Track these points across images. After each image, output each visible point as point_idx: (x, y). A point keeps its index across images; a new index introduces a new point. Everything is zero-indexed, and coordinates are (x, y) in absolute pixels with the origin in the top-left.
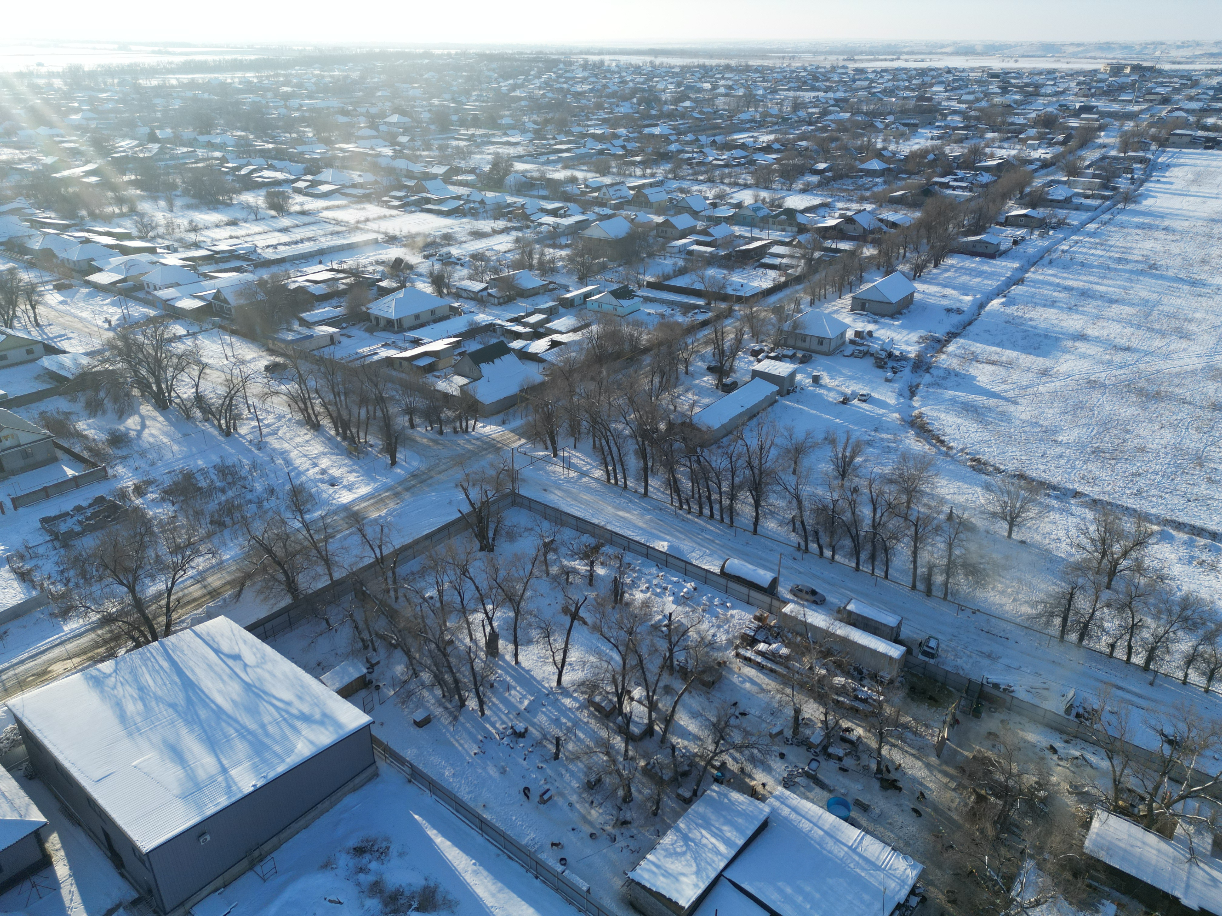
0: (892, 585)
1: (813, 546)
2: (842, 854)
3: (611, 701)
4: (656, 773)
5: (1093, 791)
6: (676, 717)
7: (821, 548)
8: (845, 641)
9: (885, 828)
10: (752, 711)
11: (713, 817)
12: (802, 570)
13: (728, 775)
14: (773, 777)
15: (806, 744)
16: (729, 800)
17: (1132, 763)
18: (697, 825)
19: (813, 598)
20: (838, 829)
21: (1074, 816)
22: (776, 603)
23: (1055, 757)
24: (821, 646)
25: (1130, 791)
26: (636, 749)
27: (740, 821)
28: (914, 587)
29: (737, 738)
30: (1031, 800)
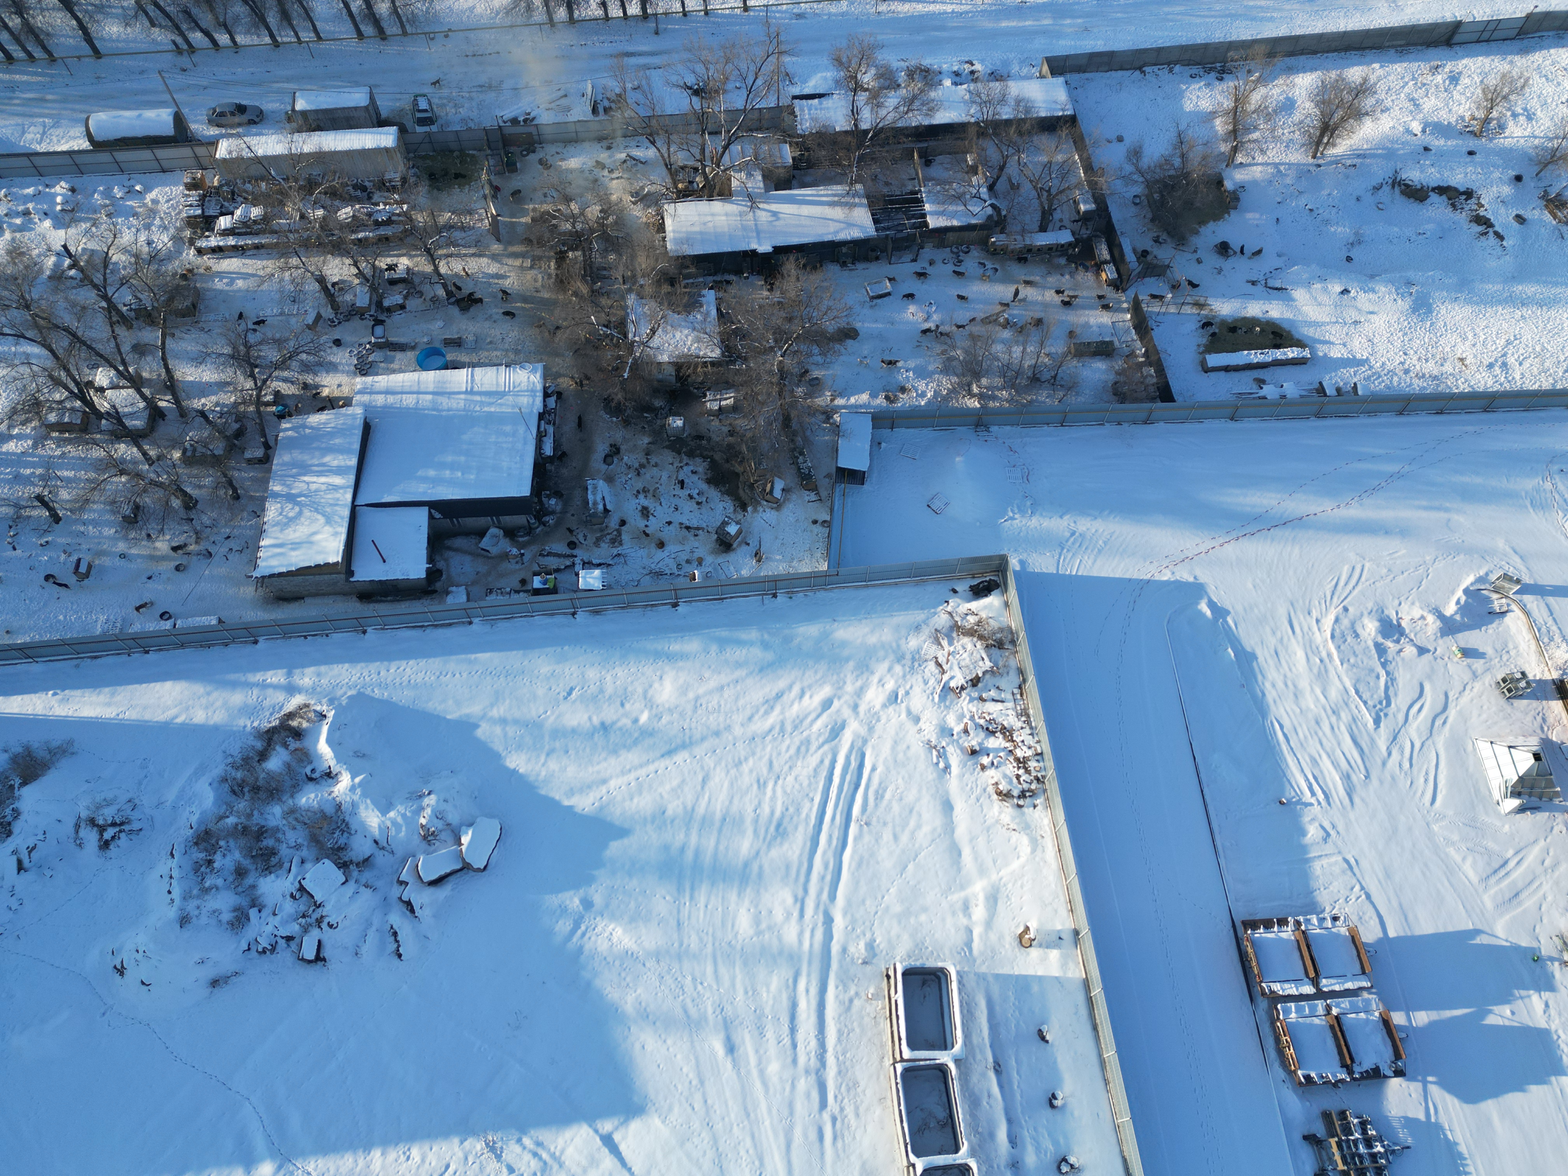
0: (332, 46)
1: (197, 37)
2: (462, 404)
3: (73, 409)
4: (203, 455)
5: (653, 188)
6: (178, 375)
7: (207, 34)
8: (320, 157)
9: (488, 350)
10: (268, 312)
11: (305, 457)
12: (205, 83)
13: (291, 403)
14: (343, 372)
15: (355, 312)
16: (312, 428)
17: (674, 137)
18: (293, 476)
19: (244, 118)
20: (444, 383)
21: (647, 225)
22: (201, 151)
23: (606, 173)
24: (296, 181)
25: (683, 168)
26: (154, 443)
27: (337, 441)
28: (360, 35)
29: (272, 354)
30: (605, 232)
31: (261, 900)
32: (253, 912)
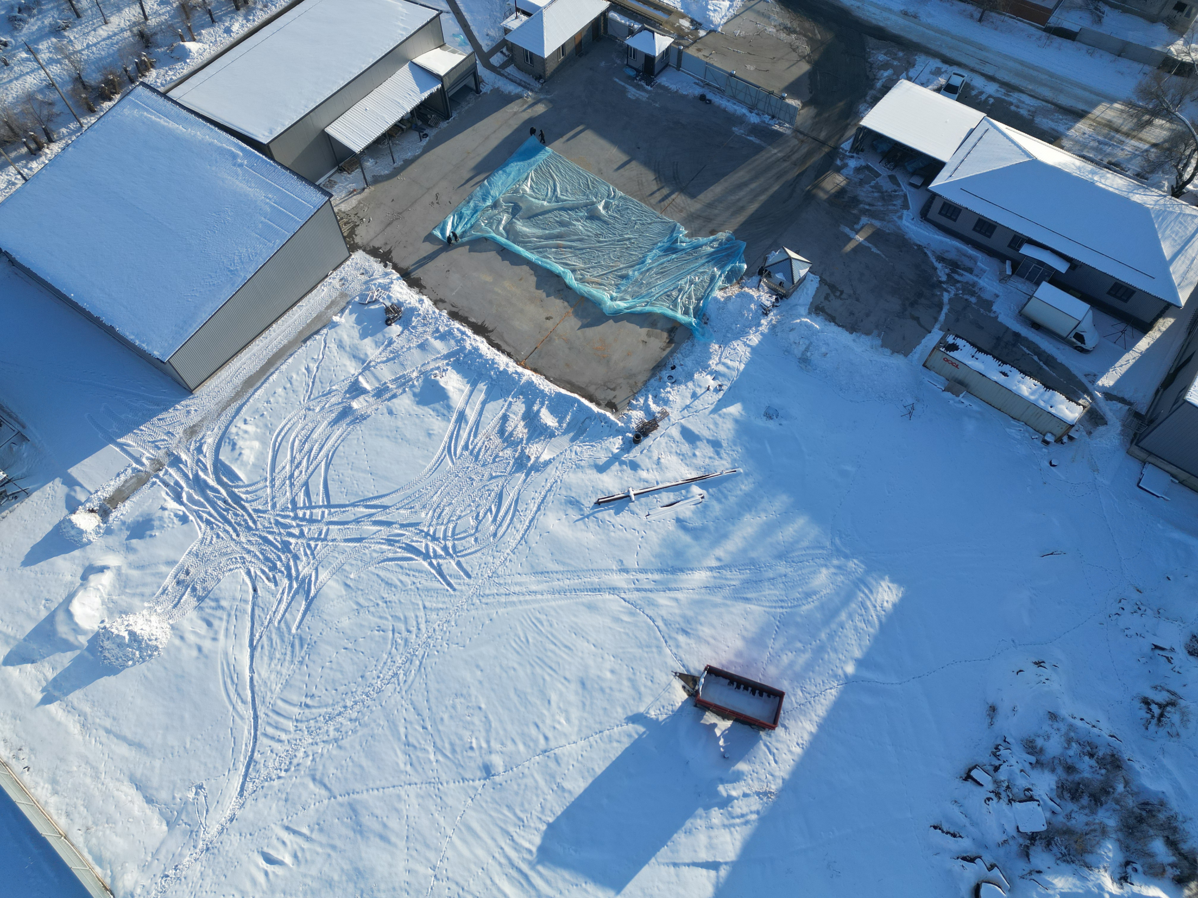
31: (1040, 769)
32: (1033, 759)
